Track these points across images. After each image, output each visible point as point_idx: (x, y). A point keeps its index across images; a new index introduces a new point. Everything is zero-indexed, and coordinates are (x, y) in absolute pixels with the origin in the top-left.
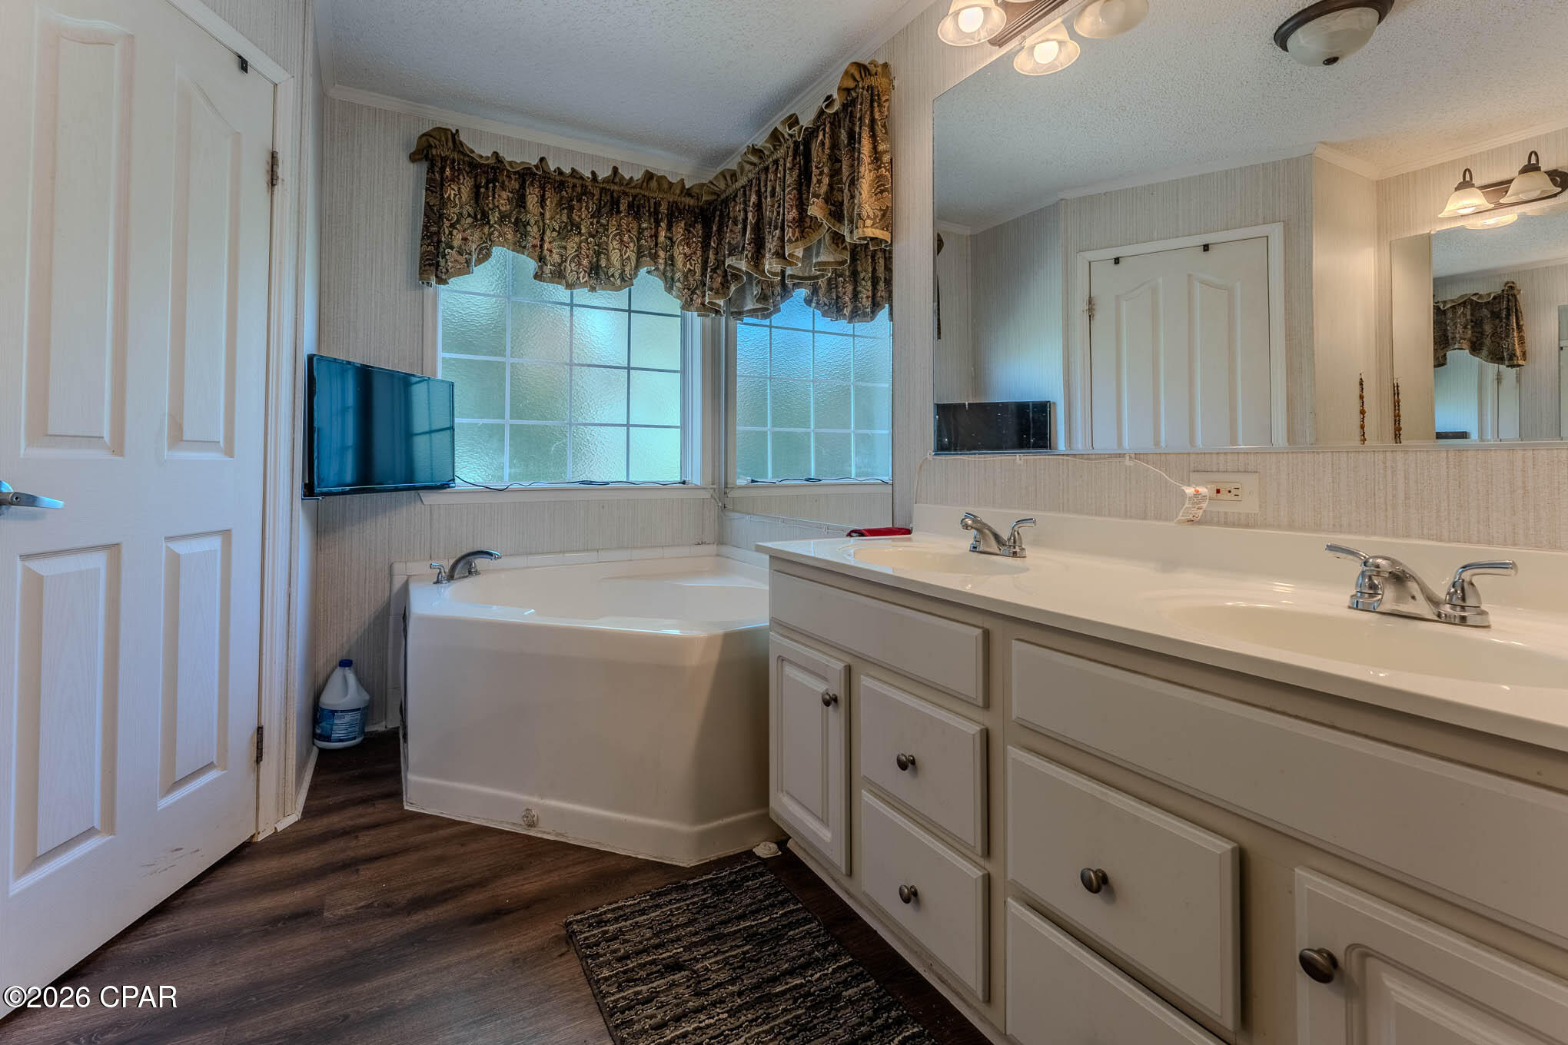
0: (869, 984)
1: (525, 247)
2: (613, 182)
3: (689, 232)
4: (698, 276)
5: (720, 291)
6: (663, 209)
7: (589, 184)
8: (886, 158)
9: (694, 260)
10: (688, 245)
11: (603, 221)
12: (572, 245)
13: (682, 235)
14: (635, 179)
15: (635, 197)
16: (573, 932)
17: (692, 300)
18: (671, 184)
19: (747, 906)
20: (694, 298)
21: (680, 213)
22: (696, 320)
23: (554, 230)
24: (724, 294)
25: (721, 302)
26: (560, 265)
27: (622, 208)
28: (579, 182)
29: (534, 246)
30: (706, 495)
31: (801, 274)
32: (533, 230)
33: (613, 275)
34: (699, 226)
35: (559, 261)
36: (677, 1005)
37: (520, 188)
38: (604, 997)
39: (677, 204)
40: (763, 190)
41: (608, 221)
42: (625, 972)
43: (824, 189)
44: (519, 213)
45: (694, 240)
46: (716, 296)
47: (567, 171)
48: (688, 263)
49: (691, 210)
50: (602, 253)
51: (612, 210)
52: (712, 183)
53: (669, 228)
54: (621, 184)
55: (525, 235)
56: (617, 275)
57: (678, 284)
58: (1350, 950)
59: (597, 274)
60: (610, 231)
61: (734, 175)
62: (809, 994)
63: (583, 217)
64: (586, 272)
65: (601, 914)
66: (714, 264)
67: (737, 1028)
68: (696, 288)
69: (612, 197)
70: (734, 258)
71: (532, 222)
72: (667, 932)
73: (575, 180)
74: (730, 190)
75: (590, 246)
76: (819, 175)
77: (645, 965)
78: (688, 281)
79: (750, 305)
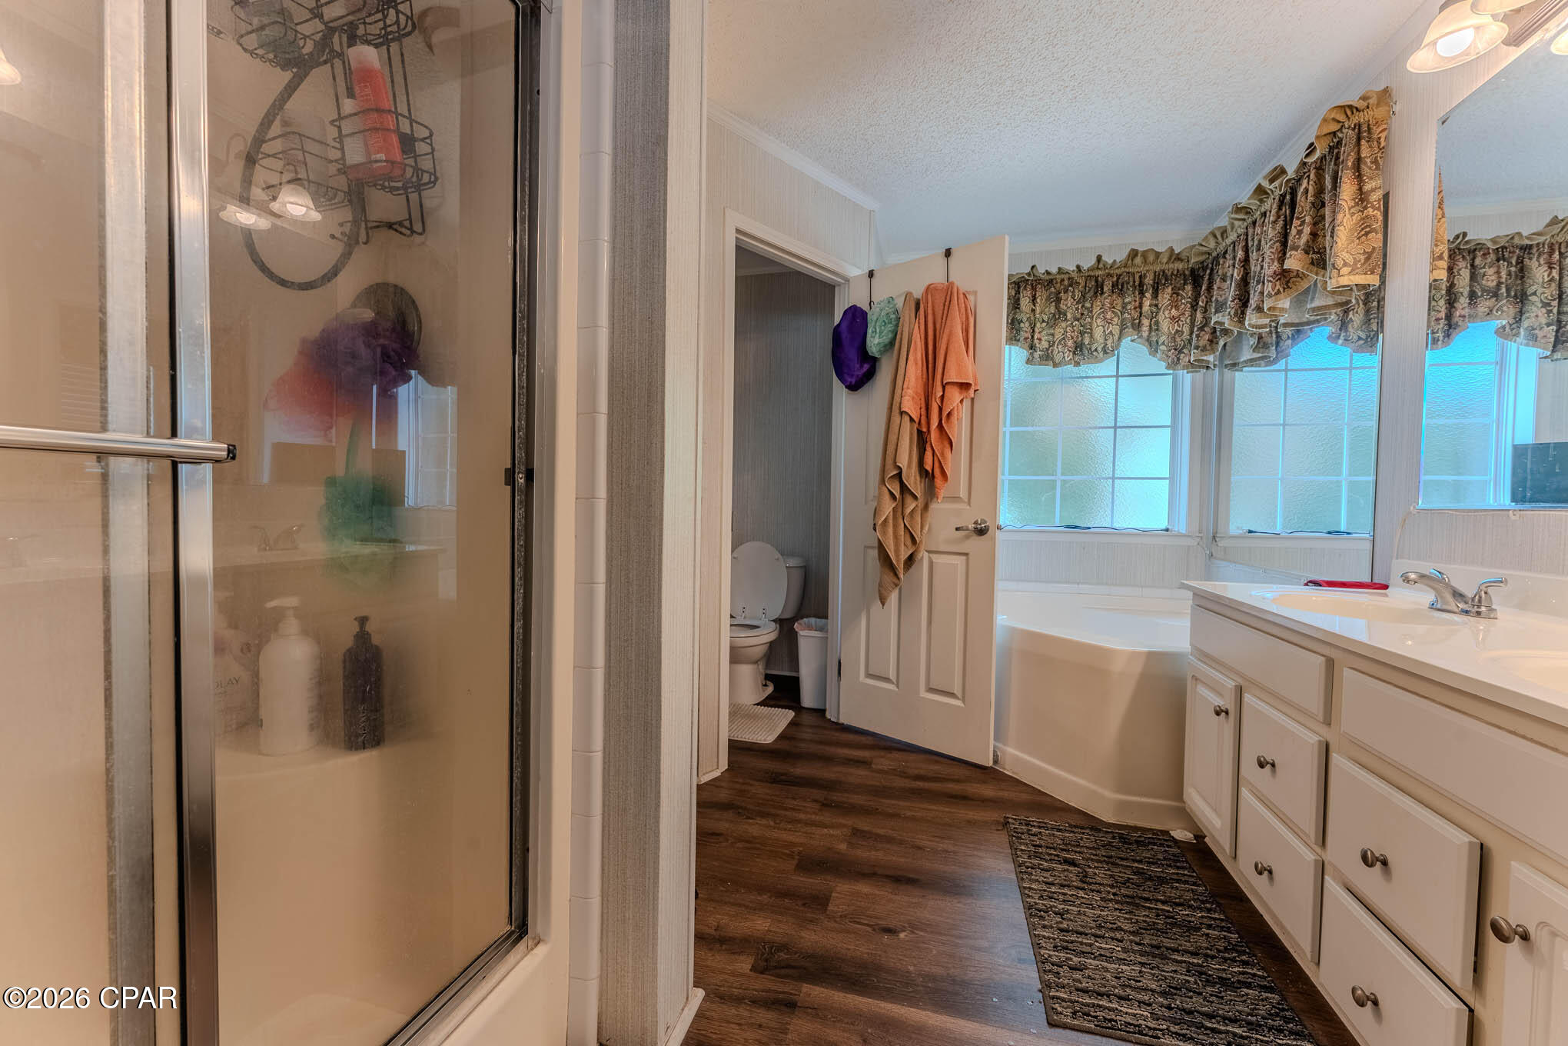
0: (1232, 936)
1: (1019, 340)
2: (1098, 268)
3: (1178, 295)
4: (1186, 336)
5: (1208, 348)
6: (1149, 280)
7: (1075, 275)
8: (1375, 197)
9: (1182, 321)
10: (1177, 308)
11: (1088, 305)
12: (1058, 332)
13: (1169, 300)
14: (1118, 261)
15: (1119, 276)
16: (1008, 822)
17: (1178, 359)
18: (1158, 254)
19: (1145, 858)
20: (1181, 357)
21: (1166, 280)
22: (1187, 378)
23: (1043, 321)
24: (1212, 349)
25: (1211, 358)
26: (1047, 349)
27: (1105, 289)
28: (1066, 277)
29: (1026, 339)
30: (1193, 543)
31: (1297, 321)
32: (1025, 326)
33: (1096, 350)
34: (1189, 288)
35: (1047, 346)
36: (1065, 880)
37: (1016, 294)
38: (1018, 857)
39: (1164, 272)
40: (1250, 244)
41: (1092, 304)
42: (1035, 852)
43: (1305, 237)
44: (1015, 314)
45: (1183, 301)
46: (1203, 353)
47: (1054, 270)
48: (1176, 325)
49: (1179, 274)
50: (1085, 332)
51: (1096, 293)
52: (1202, 245)
53: (1155, 295)
54: (1105, 268)
55: (1018, 330)
56: (1100, 349)
57: (1163, 348)
58: (1541, 926)
59: (1081, 350)
60: (1094, 311)
61: (1224, 232)
62: (1173, 917)
63: (1069, 305)
64: (1070, 351)
65: (1030, 821)
66: (1201, 322)
67: (1105, 908)
68: (1184, 347)
69: (1097, 281)
70: (1221, 314)
71: (1025, 319)
72: (1074, 846)
73: (1063, 276)
74: (1221, 248)
75: (1075, 328)
76: (1300, 226)
77: (1051, 854)
78: (1175, 341)
79: (1247, 354)
